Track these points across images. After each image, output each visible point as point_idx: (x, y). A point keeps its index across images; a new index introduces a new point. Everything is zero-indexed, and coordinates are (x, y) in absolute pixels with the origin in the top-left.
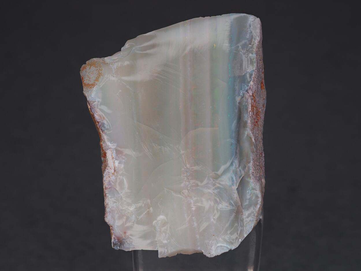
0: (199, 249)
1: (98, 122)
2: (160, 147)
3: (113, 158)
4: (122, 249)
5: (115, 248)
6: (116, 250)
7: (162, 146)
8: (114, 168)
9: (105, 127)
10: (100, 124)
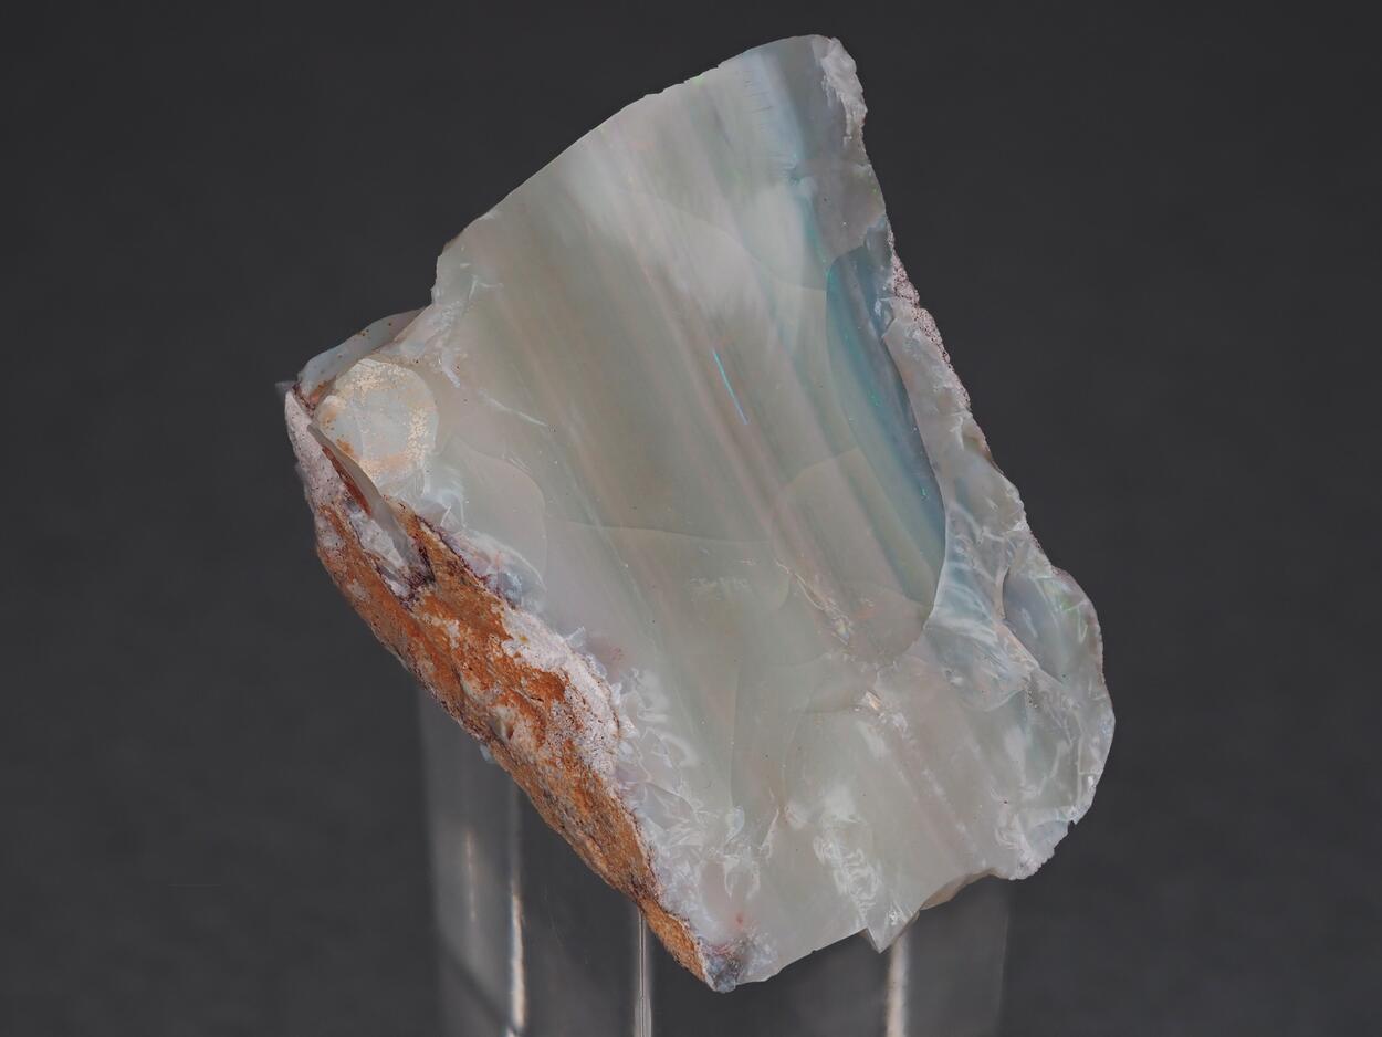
0: (982, 866)
1: (484, 579)
2: (714, 584)
3: (600, 682)
4: (747, 980)
5: (724, 988)
6: (727, 993)
7: (722, 579)
8: (612, 716)
9: (514, 589)
10: (493, 582)
